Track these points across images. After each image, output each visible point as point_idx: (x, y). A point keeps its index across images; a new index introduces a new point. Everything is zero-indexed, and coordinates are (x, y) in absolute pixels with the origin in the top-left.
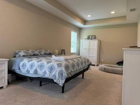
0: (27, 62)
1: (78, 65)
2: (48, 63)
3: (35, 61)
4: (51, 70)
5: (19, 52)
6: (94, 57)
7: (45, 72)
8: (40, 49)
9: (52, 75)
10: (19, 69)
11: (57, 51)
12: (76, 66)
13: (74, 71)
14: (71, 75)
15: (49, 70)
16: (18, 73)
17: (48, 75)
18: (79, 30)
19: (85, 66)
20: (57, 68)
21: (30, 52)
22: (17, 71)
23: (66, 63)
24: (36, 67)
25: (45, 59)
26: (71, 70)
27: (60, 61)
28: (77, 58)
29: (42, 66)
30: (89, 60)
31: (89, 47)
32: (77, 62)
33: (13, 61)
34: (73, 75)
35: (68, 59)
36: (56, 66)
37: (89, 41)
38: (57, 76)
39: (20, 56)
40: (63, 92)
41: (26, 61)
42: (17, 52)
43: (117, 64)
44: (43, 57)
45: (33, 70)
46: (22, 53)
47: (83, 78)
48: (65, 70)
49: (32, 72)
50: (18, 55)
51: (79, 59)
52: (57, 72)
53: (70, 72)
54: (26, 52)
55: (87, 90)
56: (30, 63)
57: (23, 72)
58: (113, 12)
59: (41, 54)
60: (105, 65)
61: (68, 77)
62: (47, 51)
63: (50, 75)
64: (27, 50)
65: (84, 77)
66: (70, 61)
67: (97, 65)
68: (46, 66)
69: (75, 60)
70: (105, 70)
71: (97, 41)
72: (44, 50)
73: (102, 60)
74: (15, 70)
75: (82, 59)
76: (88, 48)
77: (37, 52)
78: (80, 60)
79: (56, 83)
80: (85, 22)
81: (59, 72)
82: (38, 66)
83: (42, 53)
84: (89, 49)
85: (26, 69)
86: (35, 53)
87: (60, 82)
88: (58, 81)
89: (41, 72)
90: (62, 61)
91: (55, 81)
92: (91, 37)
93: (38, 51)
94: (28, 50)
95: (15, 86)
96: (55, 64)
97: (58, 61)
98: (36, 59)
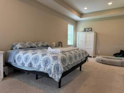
0: (22, 55)
1: (76, 57)
2: (43, 55)
3: (30, 54)
4: (46, 64)
5: (15, 44)
6: (91, 49)
7: (40, 66)
8: (37, 42)
9: (47, 69)
10: (15, 61)
11: (54, 43)
12: (74, 59)
13: (71, 64)
14: (68, 68)
15: (44, 63)
16: (14, 66)
17: (43, 69)
18: (76, 23)
19: (83, 58)
20: (52, 61)
21: (27, 44)
22: (13, 63)
23: (63, 55)
24: (30, 59)
25: (41, 51)
26: (68, 63)
27: (55, 54)
28: (74, 50)
29: (37, 59)
30: (87, 51)
31: (86, 39)
32: (75, 54)
33: (9, 53)
34: (71, 69)
35: (65, 51)
36: (52, 59)
37: (85, 33)
38: (52, 71)
39: (16, 48)
40: (60, 87)
41: (21, 53)
42: (14, 44)
43: (114, 55)
44: (40, 49)
45: (28, 63)
46: (18, 46)
47: (80, 70)
48: (61, 63)
49: (26, 65)
50: (15, 47)
51: (76, 51)
52: (53, 66)
53: (67, 65)
54: (22, 44)
55: (86, 85)
56: (25, 55)
57: (18, 65)
58: (110, 4)
59: (38, 47)
60: (102, 57)
61: (65, 71)
62: (44, 43)
63: (44, 69)
64: (24, 43)
65: (82, 70)
66: (67, 53)
67: (94, 57)
68: (41, 59)
69: (72, 52)
70: (103, 62)
71: (94, 33)
72: (41, 42)
73: (99, 52)
74: (11, 63)
75: (80, 52)
76: (84, 40)
77: (34, 45)
78: (78, 52)
79: (51, 78)
80: (81, 15)
81: (54, 66)
82: (32, 59)
83: (40, 45)
84: (86, 41)
85: (21, 62)
86: (32, 45)
87: (56, 77)
88: (53, 76)
89: (36, 66)
90: (58, 54)
91: (50, 76)
92: (87, 29)
93: (36, 43)
94: (26, 43)
95: (11, 79)
96: (50, 57)
97: (53, 54)
98: (32, 51)
